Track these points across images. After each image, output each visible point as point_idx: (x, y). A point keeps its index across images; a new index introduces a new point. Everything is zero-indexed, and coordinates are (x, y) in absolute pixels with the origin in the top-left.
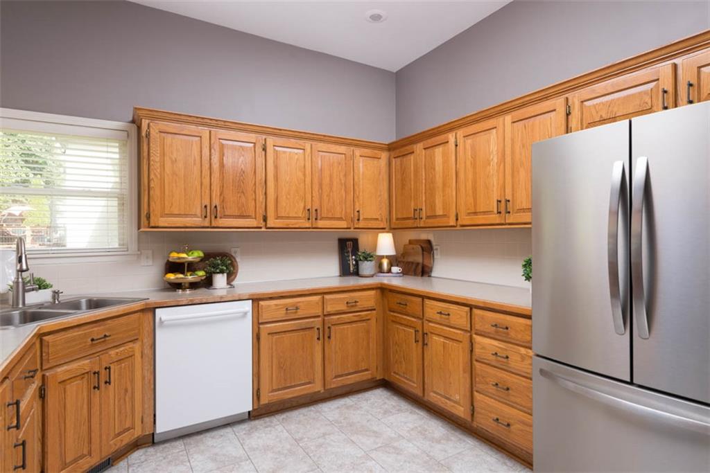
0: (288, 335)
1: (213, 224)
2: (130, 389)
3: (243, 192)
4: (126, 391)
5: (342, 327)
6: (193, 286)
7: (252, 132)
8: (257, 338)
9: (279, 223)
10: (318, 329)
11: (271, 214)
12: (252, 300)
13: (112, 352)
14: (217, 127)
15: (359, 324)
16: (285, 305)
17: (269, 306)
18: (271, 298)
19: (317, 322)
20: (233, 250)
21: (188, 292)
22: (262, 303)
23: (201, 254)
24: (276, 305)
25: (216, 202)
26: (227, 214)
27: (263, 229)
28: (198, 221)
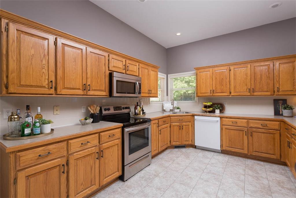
0: (232, 131)
1: (213, 95)
2: (188, 132)
3: (222, 85)
4: (187, 132)
5: (258, 133)
6: (210, 112)
7: (225, 66)
8: (222, 129)
9: (235, 94)
10: (246, 131)
11: (232, 91)
12: (220, 117)
13: (184, 123)
14: (214, 67)
15: (269, 135)
16: (231, 121)
17: (226, 120)
18: (227, 118)
19: (246, 129)
20: (224, 103)
21: (208, 113)
22: (223, 119)
23: (211, 103)
24: (228, 120)
25: (214, 89)
26: (217, 92)
27: (230, 96)
28: (209, 94)
